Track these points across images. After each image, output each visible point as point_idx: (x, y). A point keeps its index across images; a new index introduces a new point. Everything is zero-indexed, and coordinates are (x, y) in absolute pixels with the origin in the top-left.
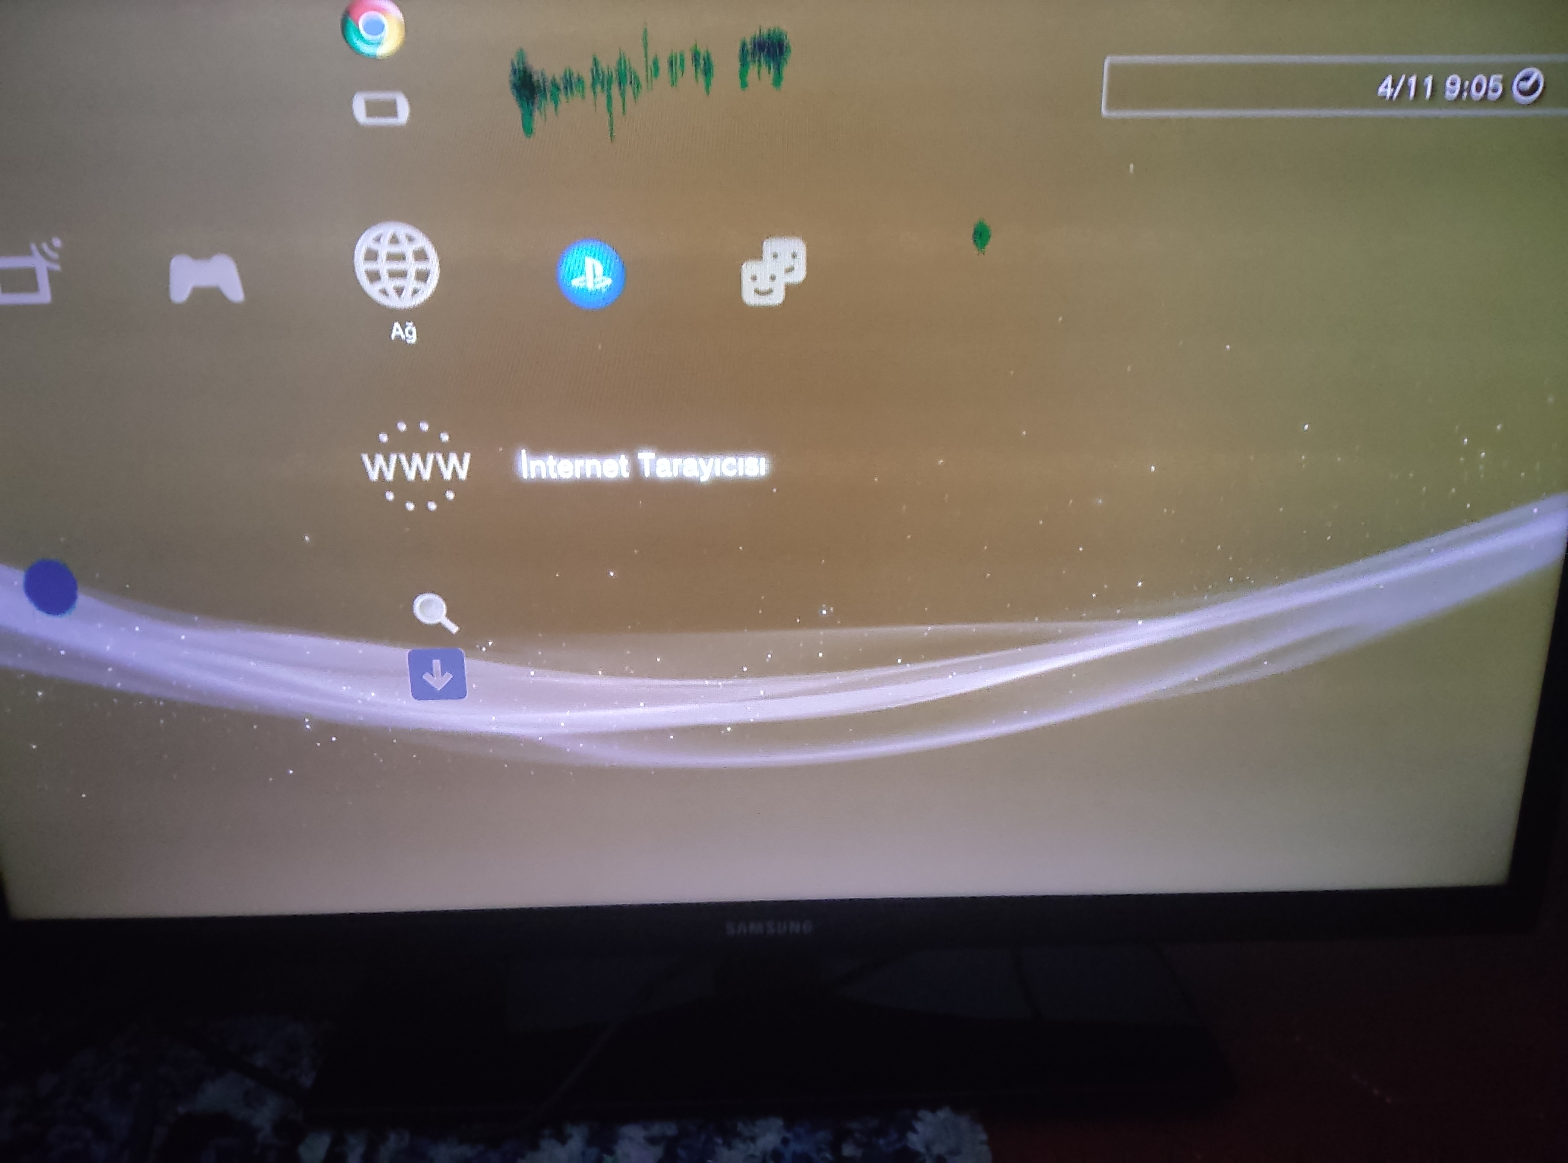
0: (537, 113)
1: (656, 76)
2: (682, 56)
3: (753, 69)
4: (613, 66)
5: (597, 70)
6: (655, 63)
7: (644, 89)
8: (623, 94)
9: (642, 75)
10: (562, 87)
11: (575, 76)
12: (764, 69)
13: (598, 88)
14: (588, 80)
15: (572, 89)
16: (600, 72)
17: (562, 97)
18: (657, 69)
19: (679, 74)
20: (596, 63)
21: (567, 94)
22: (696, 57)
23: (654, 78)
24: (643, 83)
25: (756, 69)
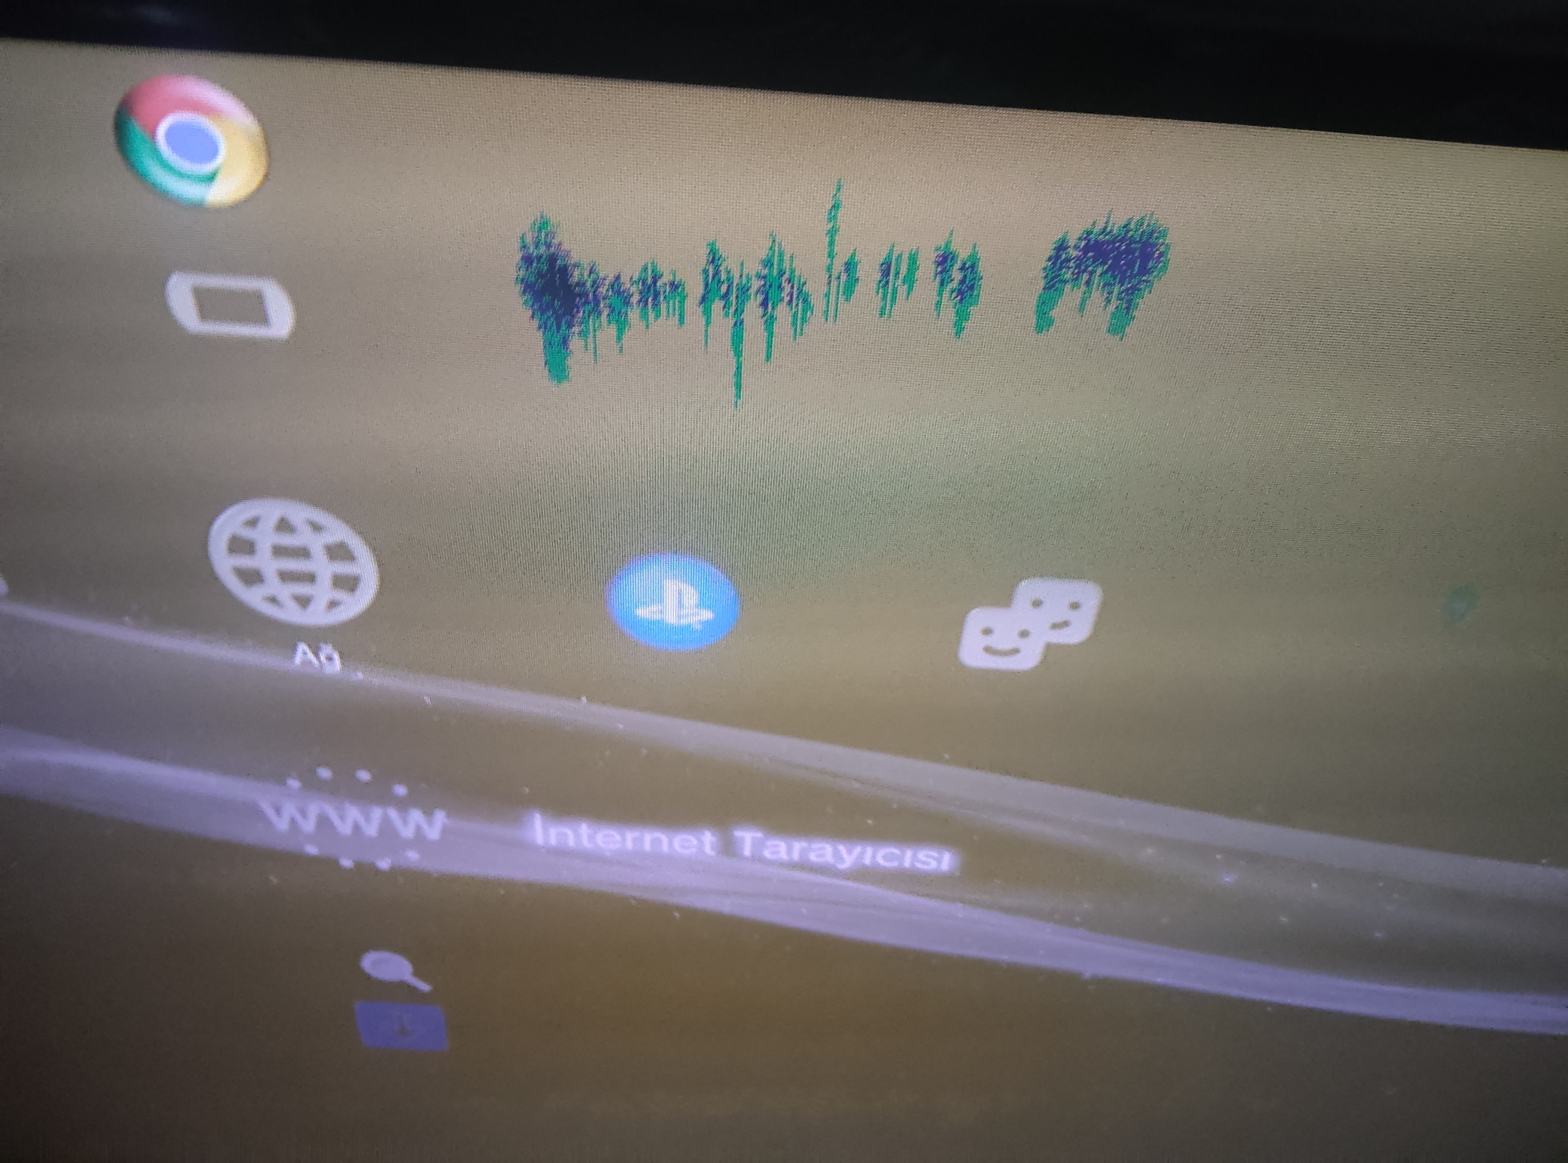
0: (575, 343)
1: (849, 291)
2: (913, 259)
3: (1071, 295)
4: (753, 267)
5: (716, 273)
6: (850, 266)
7: (816, 318)
8: (769, 322)
9: (816, 289)
10: (635, 299)
11: (666, 279)
12: (1097, 296)
13: (717, 305)
14: (695, 288)
15: (656, 305)
16: (723, 277)
17: (634, 314)
18: (853, 281)
19: (902, 290)
20: (714, 258)
21: (644, 316)
22: (944, 260)
23: (841, 299)
24: (818, 302)
25: (1078, 293)
